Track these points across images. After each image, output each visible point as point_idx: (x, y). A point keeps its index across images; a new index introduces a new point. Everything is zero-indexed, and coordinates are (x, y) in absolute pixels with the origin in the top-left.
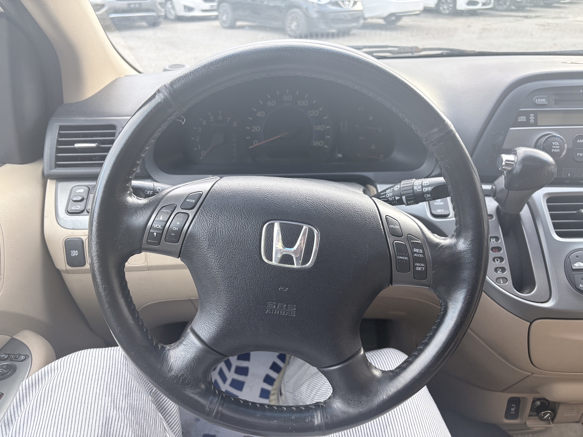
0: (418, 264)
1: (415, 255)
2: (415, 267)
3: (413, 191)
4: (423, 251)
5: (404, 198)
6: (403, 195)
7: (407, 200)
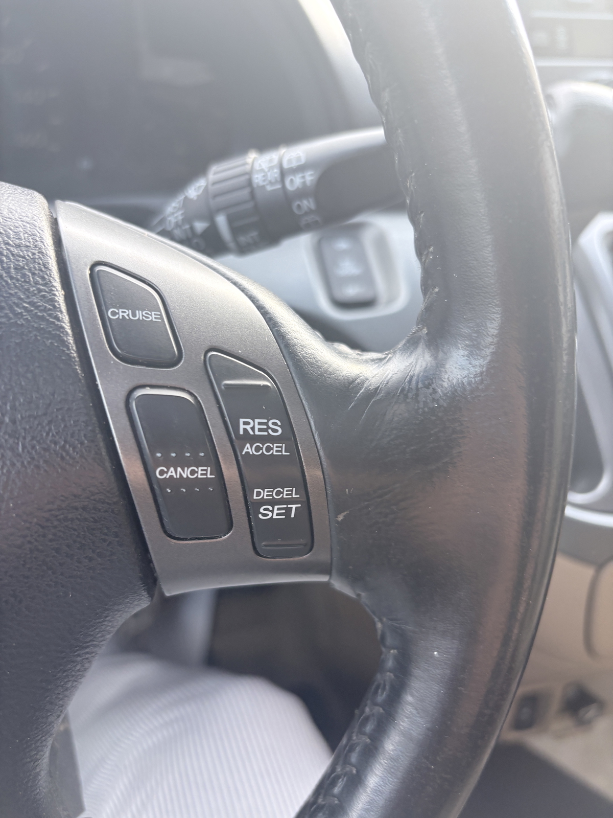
0: (265, 494)
1: (248, 449)
2: (251, 508)
3: (252, 194)
4: (288, 425)
5: (221, 221)
6: (219, 210)
7: (235, 231)
